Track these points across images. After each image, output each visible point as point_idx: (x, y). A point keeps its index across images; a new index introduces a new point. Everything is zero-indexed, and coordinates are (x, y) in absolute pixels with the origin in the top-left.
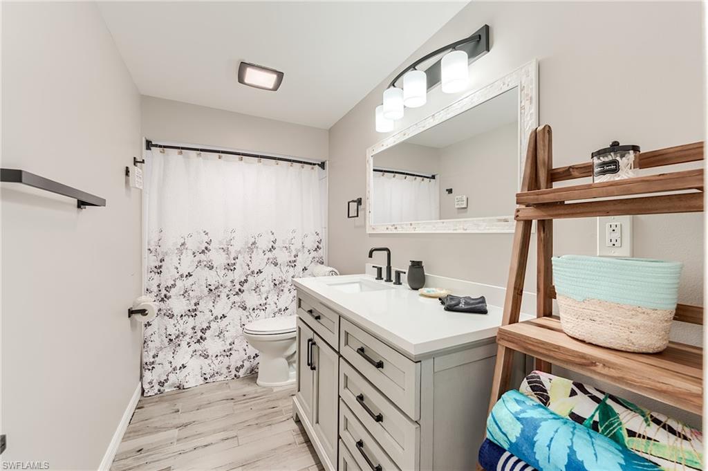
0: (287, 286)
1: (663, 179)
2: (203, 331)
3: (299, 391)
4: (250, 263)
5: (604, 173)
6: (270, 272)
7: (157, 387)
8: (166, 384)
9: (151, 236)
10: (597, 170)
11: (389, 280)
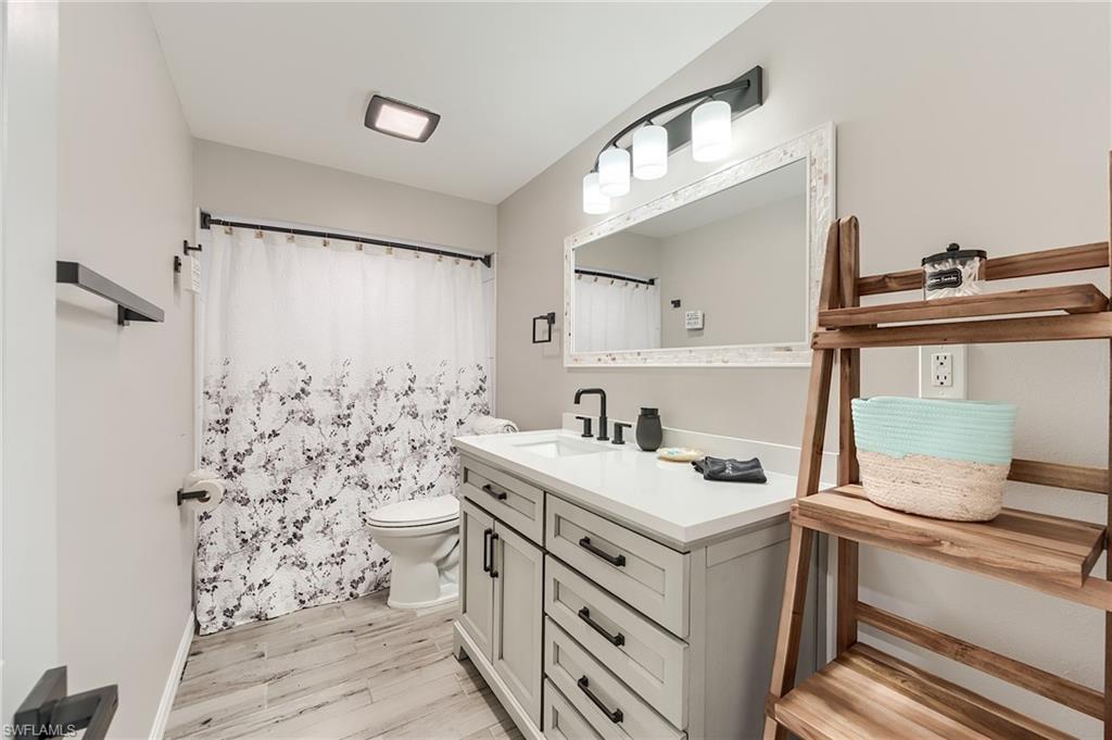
0: (432, 450)
1: (1025, 297)
2: (298, 524)
3: (465, 611)
4: (373, 414)
5: (940, 286)
6: (406, 428)
7: (221, 619)
8: (236, 613)
9: (209, 369)
10: (929, 282)
11: (603, 437)
